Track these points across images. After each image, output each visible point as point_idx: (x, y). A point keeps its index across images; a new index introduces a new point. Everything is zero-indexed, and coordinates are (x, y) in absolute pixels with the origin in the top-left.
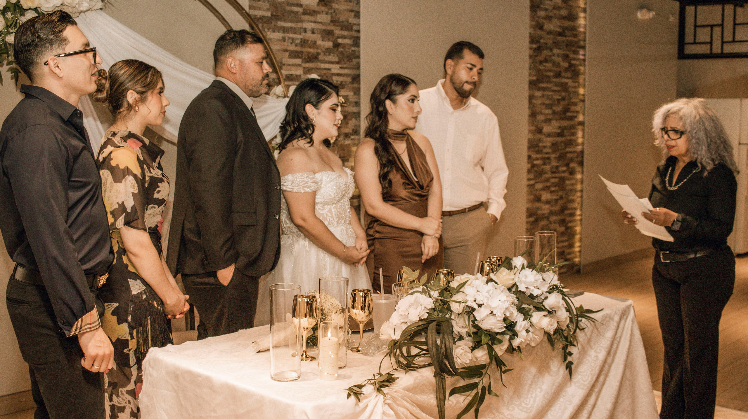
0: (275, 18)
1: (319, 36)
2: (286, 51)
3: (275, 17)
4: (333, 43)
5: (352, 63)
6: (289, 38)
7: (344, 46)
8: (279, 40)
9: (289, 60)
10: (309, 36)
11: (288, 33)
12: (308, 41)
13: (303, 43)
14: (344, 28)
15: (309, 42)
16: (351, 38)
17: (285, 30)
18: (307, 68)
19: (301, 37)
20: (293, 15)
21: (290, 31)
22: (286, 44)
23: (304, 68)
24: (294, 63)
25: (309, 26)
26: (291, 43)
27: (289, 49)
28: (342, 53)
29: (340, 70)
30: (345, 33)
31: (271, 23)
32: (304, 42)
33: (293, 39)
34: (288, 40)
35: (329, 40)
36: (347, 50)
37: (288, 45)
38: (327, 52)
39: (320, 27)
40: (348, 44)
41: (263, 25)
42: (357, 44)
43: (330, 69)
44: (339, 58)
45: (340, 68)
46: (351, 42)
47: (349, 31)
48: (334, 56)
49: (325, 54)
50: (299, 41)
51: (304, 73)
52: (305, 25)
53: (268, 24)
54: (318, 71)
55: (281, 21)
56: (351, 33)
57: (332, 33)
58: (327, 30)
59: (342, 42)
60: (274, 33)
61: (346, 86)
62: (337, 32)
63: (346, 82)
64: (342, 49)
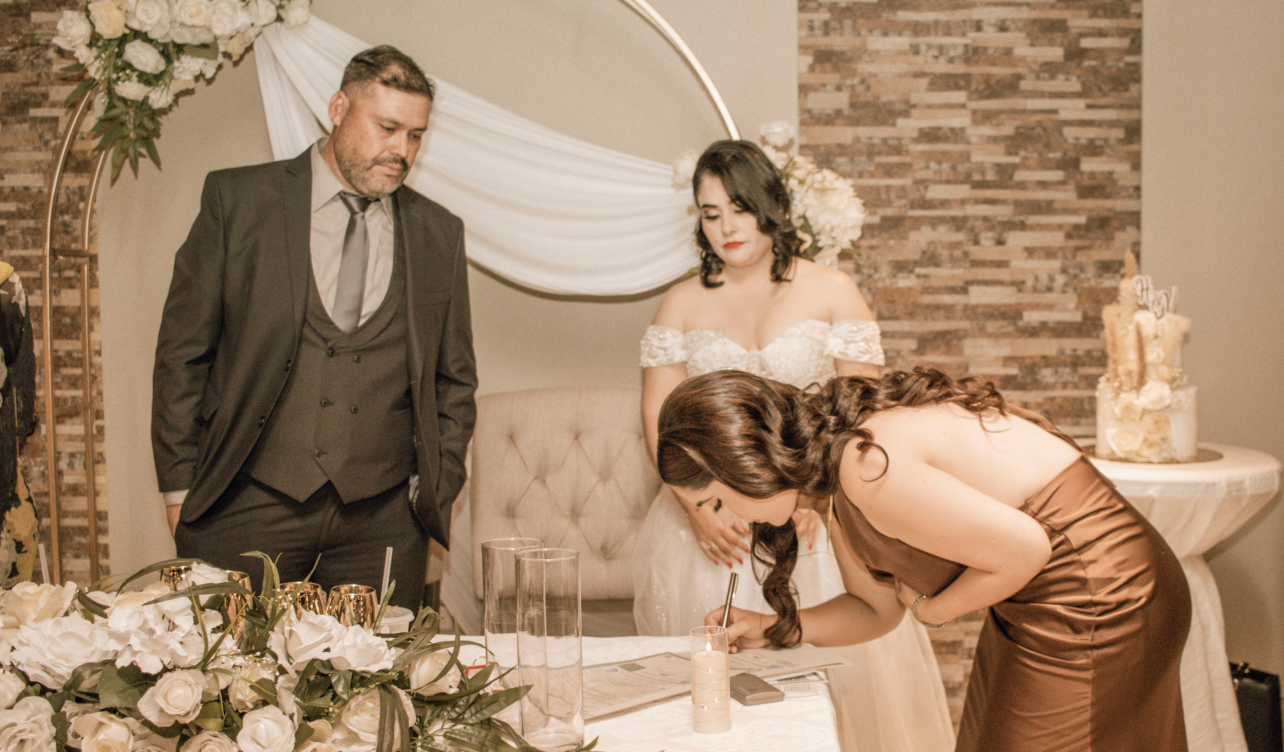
1: (1021, 36)
2: (921, 75)
4: (1066, 49)
5: (1126, 95)
6: (929, 46)
7: (1100, 53)
8: (902, 53)
9: (929, 94)
10: (990, 38)
11: (928, 33)
12: (986, 48)
13: (970, 54)
15: (991, 51)
16: (1123, 33)
17: (917, 29)
18: (984, 110)
19: (966, 41)
21: (932, 31)
22: (920, 59)
23: (974, 112)
24: (944, 101)
25: (990, 15)
26: (936, 57)
27: (927, 70)
28: (1095, 71)
29: (1089, 111)
30: (1103, 23)
31: (879, 16)
32: (973, 54)
33: (941, 49)
34: (928, 51)
35: (1051, 43)
36: (1110, 63)
37: (926, 62)
38: (1044, 72)
39: (1023, 14)
40: (1113, 49)
41: (855, 22)
42: (1136, 47)
43: (1055, 112)
44: (1083, 84)
45: (1089, 107)
46: (1124, 43)
47: (1118, 17)
48: (1067, 80)
49: (1038, 78)
50: (960, 51)
51: (975, 122)
52: (977, 14)
53: (869, 18)
54: (1017, 116)
55: (906, 10)
56: (1123, 23)
57: (1059, 26)
58: (1046, 20)
59: (1095, 46)
60: (888, 39)
61: (1107, 150)
62: (1079, 22)
63: (1105, 140)
64: (1093, 63)
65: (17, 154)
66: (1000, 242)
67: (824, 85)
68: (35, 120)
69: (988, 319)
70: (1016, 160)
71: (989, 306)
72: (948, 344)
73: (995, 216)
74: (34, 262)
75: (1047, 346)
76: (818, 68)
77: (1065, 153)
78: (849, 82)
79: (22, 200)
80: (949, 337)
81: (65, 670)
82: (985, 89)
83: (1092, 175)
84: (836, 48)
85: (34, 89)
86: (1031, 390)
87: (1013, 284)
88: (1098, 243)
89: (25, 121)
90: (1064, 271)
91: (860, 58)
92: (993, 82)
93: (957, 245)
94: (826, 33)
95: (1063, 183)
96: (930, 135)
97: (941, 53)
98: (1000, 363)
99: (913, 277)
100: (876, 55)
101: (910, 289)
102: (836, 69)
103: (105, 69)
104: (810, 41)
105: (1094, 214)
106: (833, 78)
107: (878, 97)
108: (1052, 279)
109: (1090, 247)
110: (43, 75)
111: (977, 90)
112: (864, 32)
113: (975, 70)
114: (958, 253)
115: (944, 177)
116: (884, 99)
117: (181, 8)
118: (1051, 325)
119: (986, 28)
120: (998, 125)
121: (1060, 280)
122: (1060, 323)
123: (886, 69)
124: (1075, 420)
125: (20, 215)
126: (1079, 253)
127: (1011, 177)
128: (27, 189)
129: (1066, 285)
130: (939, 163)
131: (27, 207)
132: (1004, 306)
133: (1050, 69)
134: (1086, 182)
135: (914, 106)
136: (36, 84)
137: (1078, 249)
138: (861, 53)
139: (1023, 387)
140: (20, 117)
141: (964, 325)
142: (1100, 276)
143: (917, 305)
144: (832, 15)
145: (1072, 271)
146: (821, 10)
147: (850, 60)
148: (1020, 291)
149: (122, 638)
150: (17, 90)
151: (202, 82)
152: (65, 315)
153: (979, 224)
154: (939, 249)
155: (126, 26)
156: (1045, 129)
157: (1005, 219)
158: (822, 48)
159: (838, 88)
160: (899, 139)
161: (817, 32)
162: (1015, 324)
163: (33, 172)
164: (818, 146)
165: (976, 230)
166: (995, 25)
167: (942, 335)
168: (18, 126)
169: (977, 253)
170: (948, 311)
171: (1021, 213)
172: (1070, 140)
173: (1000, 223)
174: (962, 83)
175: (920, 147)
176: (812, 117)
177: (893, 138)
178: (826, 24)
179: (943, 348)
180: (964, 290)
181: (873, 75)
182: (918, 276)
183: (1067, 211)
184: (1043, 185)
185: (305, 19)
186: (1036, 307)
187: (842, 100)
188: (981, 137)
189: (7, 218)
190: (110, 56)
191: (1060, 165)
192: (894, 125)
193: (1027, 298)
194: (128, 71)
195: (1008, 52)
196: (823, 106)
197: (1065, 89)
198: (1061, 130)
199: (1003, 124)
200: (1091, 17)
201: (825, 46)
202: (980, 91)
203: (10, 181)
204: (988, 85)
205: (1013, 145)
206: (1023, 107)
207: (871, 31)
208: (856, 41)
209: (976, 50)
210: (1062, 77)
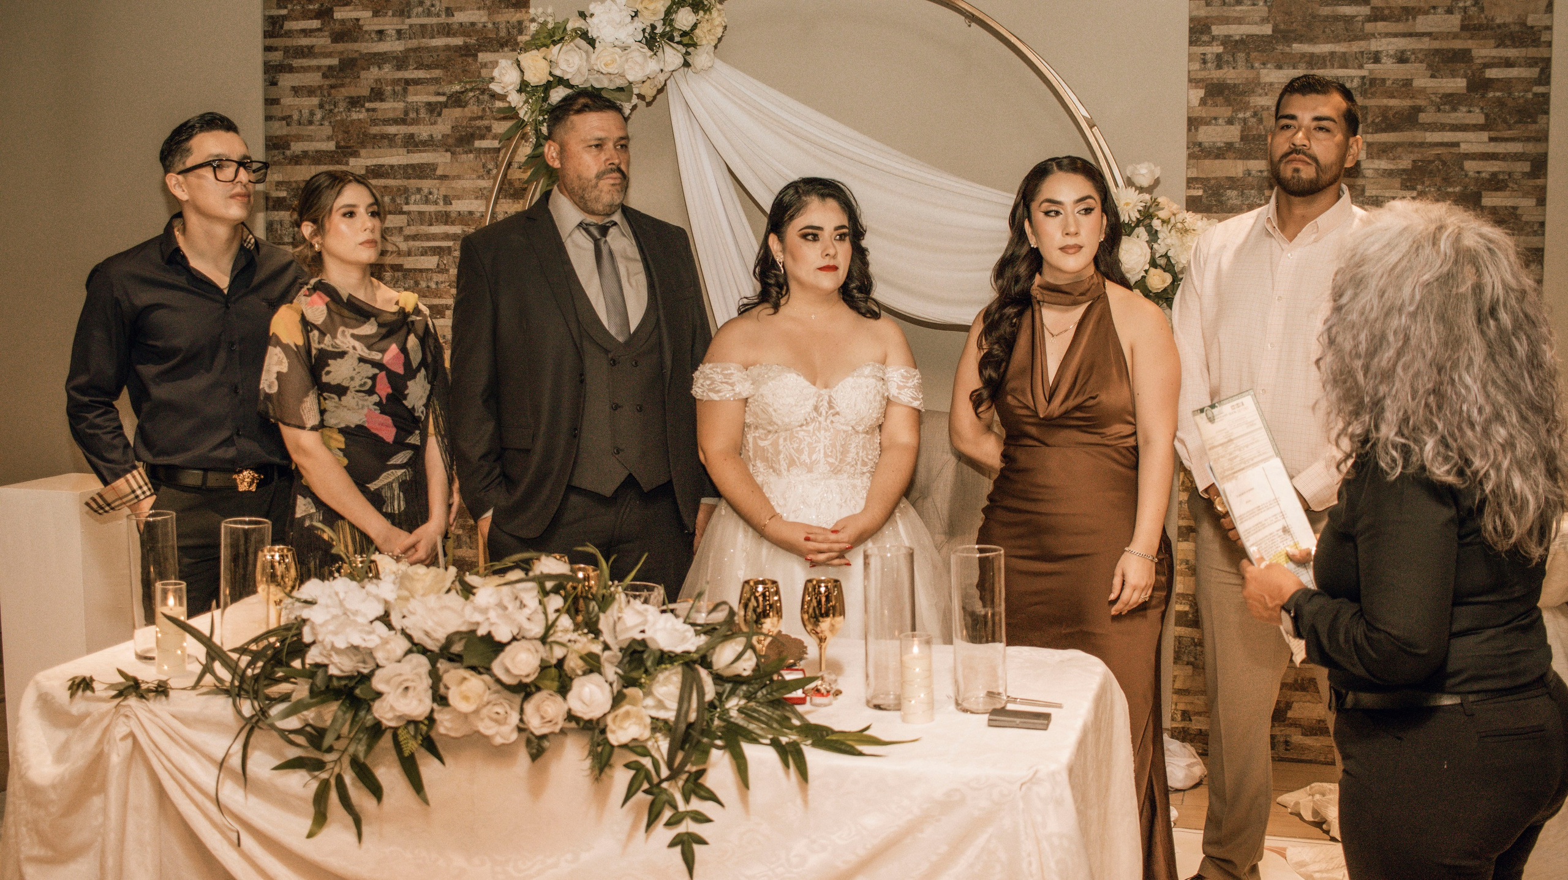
0: (1283, 37)
1: (1422, 67)
3: (1283, 35)
4: (1468, 80)
5: (1533, 127)
7: (1507, 84)
10: (1388, 69)
11: (1324, 66)
12: (1384, 81)
13: (1369, 86)
14: (1508, 42)
15: (1389, 83)
16: (1531, 62)
17: (1311, 61)
18: (1381, 144)
19: (1364, 73)
20: (1341, 25)
21: (1327, 63)
25: (1388, 46)
28: (1501, 103)
29: (1492, 144)
30: (1511, 53)
31: (1274, 49)
32: (1372, 85)
35: (1454, 74)
36: (1517, 94)
38: (1445, 104)
39: (1426, 44)
40: (1520, 80)
41: (1248, 54)
42: (1545, 78)
43: (1457, 145)
44: (1487, 116)
45: (1491, 139)
46: (1534, 72)
47: (1527, 46)
48: (1469, 112)
49: (1438, 110)
51: (1370, 156)
52: (1374, 45)
53: (1263, 51)
54: (1416, 150)
55: (1301, 42)
56: (1532, 52)
57: (1464, 56)
58: (1448, 51)
59: (1501, 76)
60: (1281, 72)
61: (1511, 185)
62: (1484, 52)
63: (1510, 174)
64: (1498, 94)
65: (462, 182)
67: (1216, 119)
68: (479, 150)
76: (1210, 102)
77: (1466, 187)
78: (1241, 115)
79: (467, 225)
81: (441, 635)
82: (1382, 121)
83: (1493, 209)
84: (1229, 82)
85: (479, 123)
89: (471, 152)
91: (1253, 92)
92: (1390, 114)
94: (1219, 67)
100: (1270, 88)
102: (1228, 102)
103: (533, 112)
104: (1201, 75)
106: (1225, 112)
110: (488, 109)
111: (1373, 122)
112: (1257, 65)
113: (1373, 103)
117: (597, 58)
119: (1384, 60)
120: (1395, 159)
128: (471, 213)
133: (1451, 101)
136: (481, 118)
138: (1253, 86)
140: (466, 148)
144: (1225, 48)
146: (1214, 43)
147: (1243, 93)
149: (484, 611)
150: (465, 124)
155: (551, 74)
156: (1444, 163)
158: (1215, 81)
159: (1230, 122)
161: (1209, 65)
163: (477, 198)
164: (1208, 179)
166: (1394, 56)
168: (464, 156)
172: (1471, 174)
176: (1202, 151)
178: (1219, 57)
185: (709, 64)
187: (1233, 133)
188: (1376, 170)
190: (536, 100)
195: (1408, 83)
196: (1214, 140)
197: (1467, 121)
198: (1462, 164)
199: (1400, 158)
200: (1498, 46)
201: (1218, 79)
202: (1377, 124)
203: (459, 206)
204: (1385, 118)
205: (1410, 180)
206: (1419, 140)
207: (1264, 64)
208: (1249, 74)
209: (1373, 82)
210: (1464, 109)
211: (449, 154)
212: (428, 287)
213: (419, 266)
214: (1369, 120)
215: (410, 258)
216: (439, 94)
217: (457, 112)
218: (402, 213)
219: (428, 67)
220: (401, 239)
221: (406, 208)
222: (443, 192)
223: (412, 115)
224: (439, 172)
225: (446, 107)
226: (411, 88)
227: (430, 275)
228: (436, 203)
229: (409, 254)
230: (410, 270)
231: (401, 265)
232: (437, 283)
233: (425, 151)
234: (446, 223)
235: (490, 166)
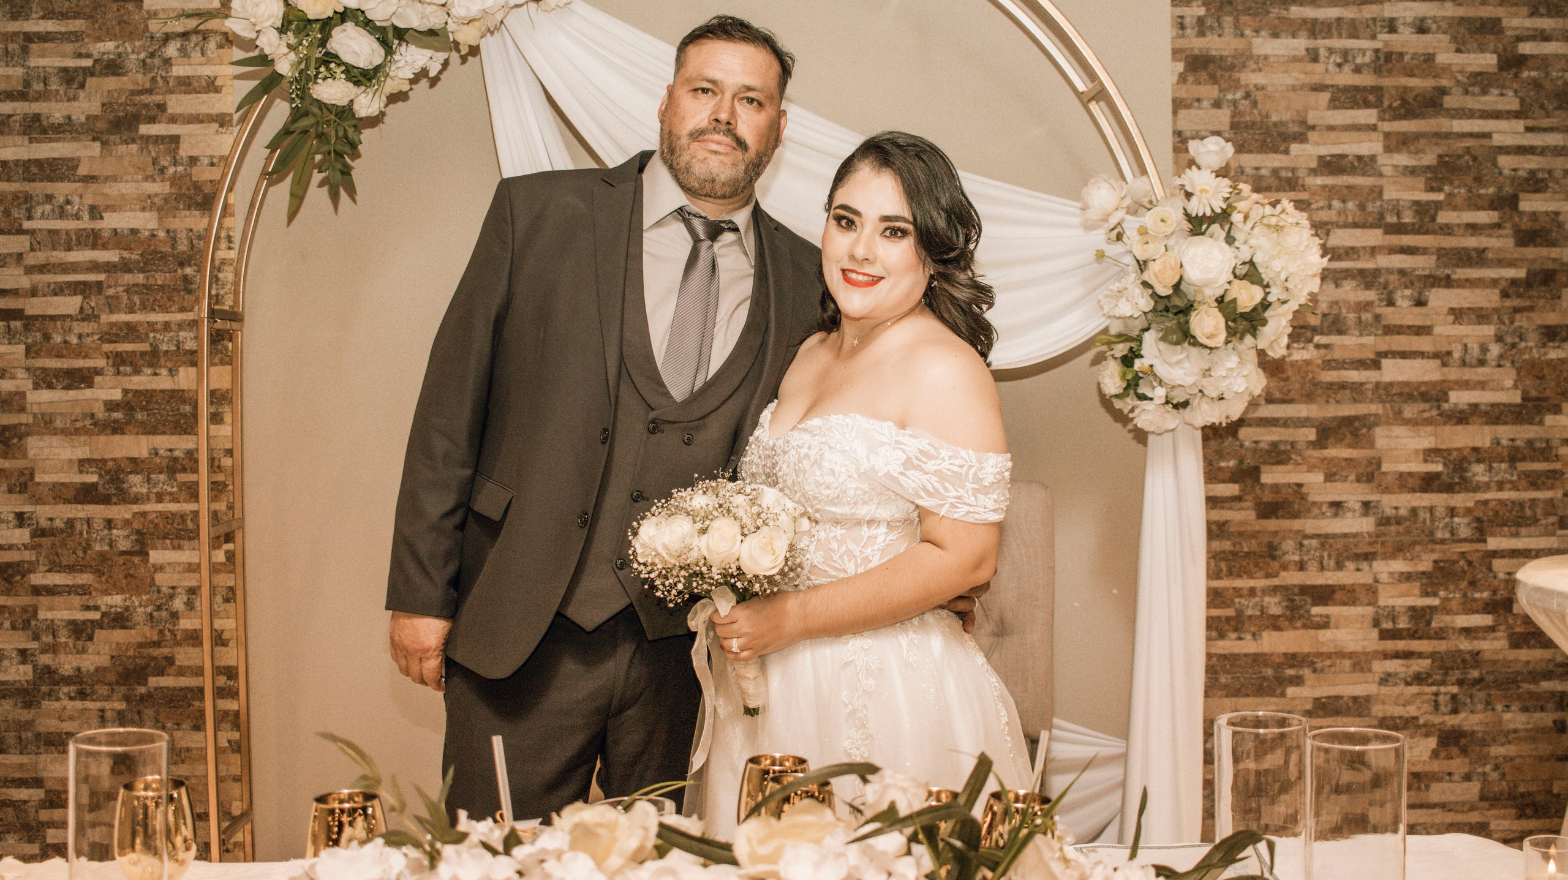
1: (1445, 38)
2: (1319, 88)
4: (1499, 56)
6: (1331, 51)
7: (1544, 62)
8: (1295, 59)
9: (1330, 113)
10: (1406, 41)
11: (1329, 35)
12: (1401, 55)
13: (1382, 62)
15: (1407, 58)
17: (1315, 29)
18: (1399, 133)
19: (1378, 44)
21: (1335, 32)
22: (1319, 68)
23: (1387, 135)
24: (1349, 122)
26: (1339, 65)
27: (1328, 81)
28: (1536, 84)
29: (1529, 135)
30: (1546, 23)
31: (1268, 12)
32: (1386, 61)
33: (1345, 54)
34: (1328, 58)
35: (1482, 48)
36: (1555, 74)
37: (1327, 70)
38: (1474, 85)
40: (1558, 57)
41: (1237, 20)
43: (1487, 135)
44: (1522, 100)
45: (1528, 129)
47: (1563, 17)
48: (1502, 95)
49: (1467, 92)
50: (1368, 59)
51: (1388, 149)
52: (1388, 11)
53: (1255, 15)
54: (1442, 141)
57: (1489, 28)
58: (1476, 19)
59: (1535, 52)
60: (1279, 41)
61: (1551, 185)
62: (1516, 22)
63: (1550, 172)
64: (1534, 74)
65: (121, 185)
66: (1420, 303)
67: (1199, 100)
68: (147, 139)
69: (1405, 402)
70: (1440, 197)
71: (1407, 384)
72: (1355, 434)
73: (1414, 270)
74: (142, 330)
75: (1479, 436)
76: (1191, 79)
77: (1500, 189)
78: (1230, 96)
79: (128, 248)
80: (1357, 424)
82: (1401, 106)
83: (1534, 215)
84: (1214, 53)
85: (146, 99)
86: (1459, 492)
87: (1436, 356)
88: (1542, 302)
89: (133, 141)
90: (1499, 339)
91: (1244, 66)
92: (1410, 98)
93: (1366, 306)
94: (1201, 34)
95: (1498, 226)
96: (1332, 165)
97: (1346, 61)
98: (1421, 457)
99: (1311, 346)
100: (1263, 62)
101: (1307, 362)
102: (1214, 79)
104: (1182, 43)
105: (1537, 267)
106: (1209, 91)
107: (1267, 116)
108: (1484, 349)
109: (1531, 309)
110: (159, 78)
111: (1390, 106)
112: (1248, 32)
113: (1387, 82)
114: (1367, 316)
115: (1350, 219)
116: (1274, 118)
118: (1483, 408)
119: (1401, 29)
120: (1417, 153)
121: (1495, 350)
122: (1493, 405)
123: (1277, 80)
124: (1513, 529)
125: (126, 267)
126: (1518, 316)
127: (1433, 219)
128: (134, 232)
129: (1501, 356)
130: (1344, 201)
131: (134, 257)
132: (1424, 383)
133: (1480, 81)
134: (1525, 224)
135: (1313, 128)
136: (150, 91)
137: (1516, 310)
138: (1244, 59)
139: (1449, 488)
140: (126, 135)
141: (1375, 408)
142: (1544, 345)
143: (1316, 384)
144: (1208, 10)
145: (1509, 339)
146: (1194, 3)
147: (1232, 68)
148: (1444, 365)
150: (123, 100)
151: (424, 83)
152: (184, 402)
153: (1393, 278)
154: (1344, 311)
156: (1475, 159)
157: (1427, 272)
158: (1197, 52)
159: (1217, 104)
160: (1293, 170)
161: (1189, 31)
162: (1439, 408)
163: (143, 209)
165: (1391, 287)
166: (1412, 25)
167: (1348, 422)
168: (122, 147)
169: (1391, 316)
170: (1357, 390)
171: (1445, 266)
172: (1506, 172)
173: (1420, 277)
174: (1372, 98)
175: (1319, 181)
177: (1286, 169)
178: (1200, 21)
179: (1349, 438)
180: (1376, 365)
181: (1258, 88)
182: (1318, 346)
183: (1501, 263)
184: (1473, 228)
186: (1465, 385)
187: (1222, 119)
188: (1395, 167)
189: (106, 272)
191: (1494, 204)
192: (1286, 152)
193: (1453, 373)
194: (333, 65)
195: (1429, 58)
196: (1198, 128)
197: (1500, 107)
198: (1495, 159)
199: (1423, 151)
200: (1532, 15)
201: (1200, 50)
202: (1395, 109)
203: (112, 221)
204: (1404, 101)
205: (1435, 179)
206: (1447, 130)
207: (1257, 31)
208: (1236, 44)
209: (1389, 56)
210: (1496, 92)
211: (97, 145)
212: (66, 342)
213: (51, 312)
214: (1386, 104)
215: (34, 300)
216: (80, 56)
217: (111, 83)
218: (20, 231)
219: (64, 16)
220: (21, 271)
221: (27, 225)
222: (89, 200)
223: (38, 86)
224: (82, 171)
225: (92, 75)
226: (34, 47)
227: (68, 324)
228: (77, 217)
229: (34, 292)
230: (35, 318)
231: (21, 311)
232: (80, 336)
233: (58, 140)
234: (94, 247)
235: (165, 162)
